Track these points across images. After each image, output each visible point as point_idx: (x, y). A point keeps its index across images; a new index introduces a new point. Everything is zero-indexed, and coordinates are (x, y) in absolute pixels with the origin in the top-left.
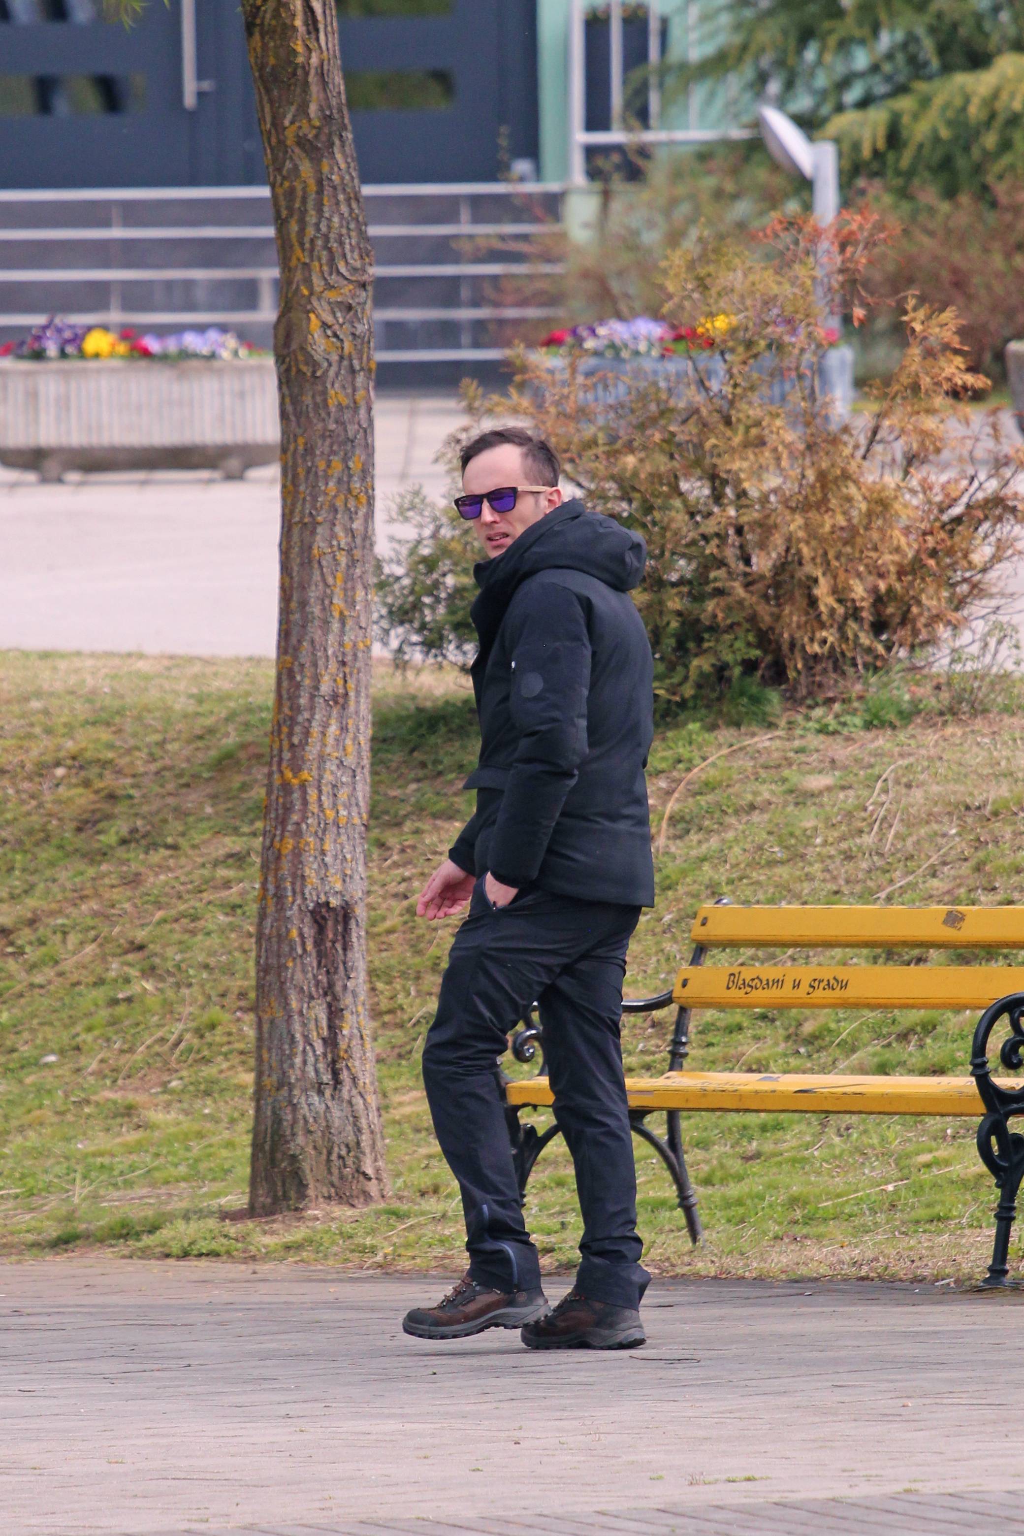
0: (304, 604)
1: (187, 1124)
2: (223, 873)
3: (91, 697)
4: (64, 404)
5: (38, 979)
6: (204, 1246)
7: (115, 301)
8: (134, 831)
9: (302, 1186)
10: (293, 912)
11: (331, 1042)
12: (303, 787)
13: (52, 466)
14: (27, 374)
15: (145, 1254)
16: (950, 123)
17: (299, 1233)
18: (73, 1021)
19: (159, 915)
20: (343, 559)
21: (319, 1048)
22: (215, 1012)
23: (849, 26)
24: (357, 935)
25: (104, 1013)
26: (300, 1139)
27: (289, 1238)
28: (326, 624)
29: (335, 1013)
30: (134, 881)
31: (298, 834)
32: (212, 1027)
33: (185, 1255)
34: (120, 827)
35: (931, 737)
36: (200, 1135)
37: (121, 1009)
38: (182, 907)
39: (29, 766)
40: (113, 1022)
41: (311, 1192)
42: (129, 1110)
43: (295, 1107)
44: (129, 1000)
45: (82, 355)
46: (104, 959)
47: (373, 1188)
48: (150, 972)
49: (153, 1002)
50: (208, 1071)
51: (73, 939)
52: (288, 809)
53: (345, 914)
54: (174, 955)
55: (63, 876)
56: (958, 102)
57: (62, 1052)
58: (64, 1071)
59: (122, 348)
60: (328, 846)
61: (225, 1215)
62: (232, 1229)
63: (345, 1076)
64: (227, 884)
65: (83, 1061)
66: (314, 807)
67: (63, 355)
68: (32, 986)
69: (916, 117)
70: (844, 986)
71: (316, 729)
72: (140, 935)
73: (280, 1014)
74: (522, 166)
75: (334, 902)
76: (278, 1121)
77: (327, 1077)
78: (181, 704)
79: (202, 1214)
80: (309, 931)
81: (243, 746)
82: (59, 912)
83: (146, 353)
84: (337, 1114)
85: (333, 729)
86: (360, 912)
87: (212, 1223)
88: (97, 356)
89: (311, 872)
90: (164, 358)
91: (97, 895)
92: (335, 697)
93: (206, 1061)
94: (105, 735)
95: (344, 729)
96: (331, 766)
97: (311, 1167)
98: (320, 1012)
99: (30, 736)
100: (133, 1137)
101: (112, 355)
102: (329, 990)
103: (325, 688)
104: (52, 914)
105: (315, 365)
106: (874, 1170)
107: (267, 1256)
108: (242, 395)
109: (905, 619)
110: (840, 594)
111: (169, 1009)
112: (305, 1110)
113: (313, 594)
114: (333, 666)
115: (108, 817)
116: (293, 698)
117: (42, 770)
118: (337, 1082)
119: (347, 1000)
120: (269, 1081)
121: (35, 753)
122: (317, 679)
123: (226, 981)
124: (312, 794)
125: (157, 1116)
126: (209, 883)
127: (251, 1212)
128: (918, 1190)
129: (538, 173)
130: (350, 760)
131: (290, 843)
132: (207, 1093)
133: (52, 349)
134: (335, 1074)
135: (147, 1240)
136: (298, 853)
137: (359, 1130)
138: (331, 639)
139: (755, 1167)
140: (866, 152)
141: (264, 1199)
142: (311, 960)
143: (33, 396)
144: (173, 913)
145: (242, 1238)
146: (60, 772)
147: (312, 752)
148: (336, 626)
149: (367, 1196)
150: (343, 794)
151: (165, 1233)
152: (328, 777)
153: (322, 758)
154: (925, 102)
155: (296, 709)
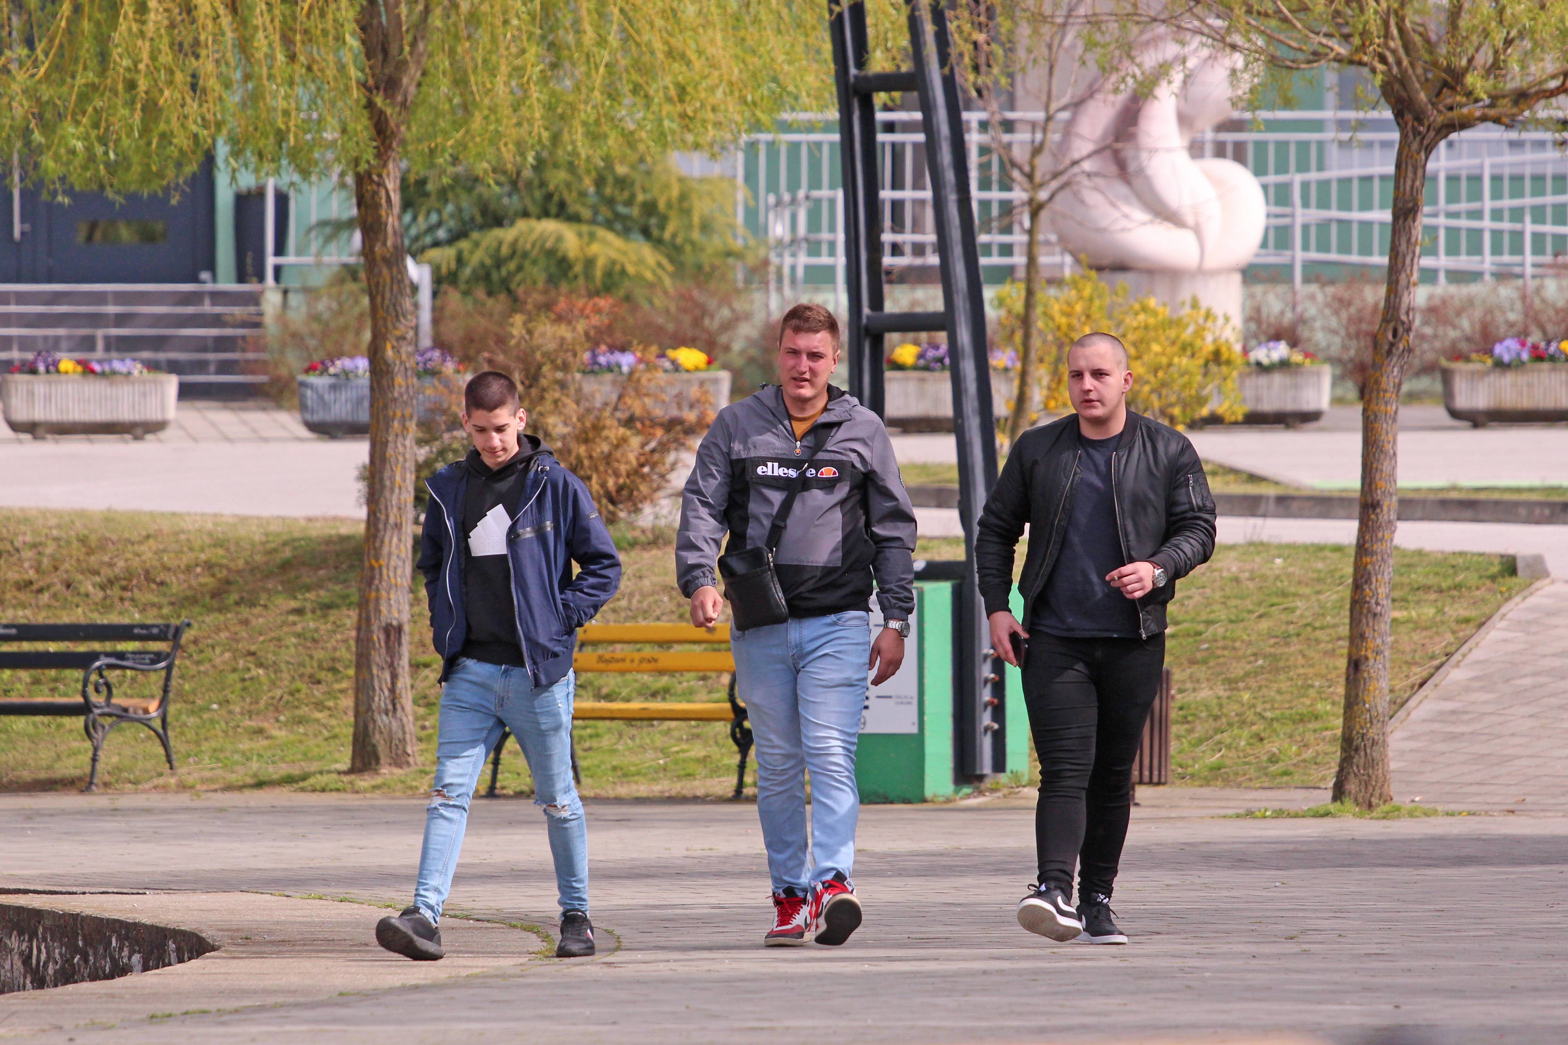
0: (381, 480)
1: (292, 737)
2: (292, 618)
3: (210, 534)
4: (48, 398)
5: (202, 668)
6: (333, 786)
7: (15, 346)
8: (242, 598)
9: (377, 759)
10: (375, 628)
11: (392, 690)
12: (380, 567)
13: (40, 431)
14: (28, 382)
15: (303, 790)
16: (491, 257)
17: (378, 780)
18: (223, 689)
19: (261, 638)
20: (401, 459)
21: (387, 693)
22: (299, 684)
23: (433, 201)
24: (405, 639)
25: (239, 686)
26: (377, 736)
27: (374, 783)
28: (392, 490)
29: (394, 677)
30: (246, 622)
31: (378, 590)
32: (298, 691)
33: (323, 790)
34: (234, 597)
35: (646, 555)
36: (301, 742)
37: (247, 683)
38: (273, 634)
39: (183, 566)
40: (244, 689)
41: (382, 761)
42: (260, 731)
43: (374, 722)
44: (251, 679)
45: (58, 371)
46: (235, 659)
47: (411, 760)
48: (260, 665)
49: (264, 679)
50: (298, 712)
51: (218, 650)
52: (372, 578)
53: (399, 629)
54: (271, 657)
55: (208, 619)
56: (495, 244)
57: (220, 704)
58: (224, 712)
59: (79, 369)
60: (392, 596)
61: (339, 773)
62: (345, 779)
63: (398, 706)
64: (294, 624)
65: (231, 707)
66: (385, 577)
67: (48, 371)
68: (199, 672)
69: (471, 252)
70: (656, 660)
71: (387, 540)
72: (253, 648)
73: (367, 676)
74: (205, 275)
75: (395, 623)
76: (366, 727)
77: (390, 707)
78: (257, 538)
79: (329, 772)
80: (382, 637)
81: (295, 557)
82: (209, 637)
83: (93, 371)
84: (395, 725)
85: (395, 540)
86: (407, 628)
87: (335, 776)
88: (66, 373)
89: (384, 608)
90: (103, 374)
91: (227, 628)
92: (396, 525)
93: (297, 707)
94: (221, 552)
95: (400, 540)
96: (394, 558)
97: (382, 749)
98: (387, 676)
99: (182, 552)
100: (266, 743)
101: (74, 372)
102: (391, 665)
103: (392, 520)
104: (206, 638)
105: (388, 365)
106: (650, 754)
107: (365, 791)
108: (145, 395)
109: (630, 497)
110: (603, 485)
111: (273, 683)
112: (379, 722)
113: (387, 474)
114: (395, 510)
115: (227, 592)
116: (376, 525)
117: (189, 569)
118: (395, 709)
119: (400, 671)
120: (362, 709)
121: (185, 560)
122: (387, 516)
123: (302, 670)
124: (385, 571)
125: (275, 733)
126: (284, 623)
127: (351, 771)
128: (676, 762)
129: (214, 279)
130: (403, 555)
131: (373, 594)
132: (300, 722)
133: (41, 368)
134: (394, 705)
135: (302, 784)
136: (377, 600)
137: (404, 733)
138: (395, 497)
139: (591, 753)
140: (444, 270)
141: (358, 764)
142: (383, 651)
143: (31, 394)
144: (268, 637)
145: (351, 783)
146: (199, 570)
147: (385, 550)
148: (397, 491)
149: (408, 764)
150: (399, 571)
151: (312, 781)
152: (392, 563)
153: (390, 554)
154: (477, 244)
155: (377, 530)
